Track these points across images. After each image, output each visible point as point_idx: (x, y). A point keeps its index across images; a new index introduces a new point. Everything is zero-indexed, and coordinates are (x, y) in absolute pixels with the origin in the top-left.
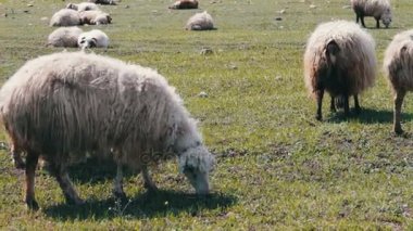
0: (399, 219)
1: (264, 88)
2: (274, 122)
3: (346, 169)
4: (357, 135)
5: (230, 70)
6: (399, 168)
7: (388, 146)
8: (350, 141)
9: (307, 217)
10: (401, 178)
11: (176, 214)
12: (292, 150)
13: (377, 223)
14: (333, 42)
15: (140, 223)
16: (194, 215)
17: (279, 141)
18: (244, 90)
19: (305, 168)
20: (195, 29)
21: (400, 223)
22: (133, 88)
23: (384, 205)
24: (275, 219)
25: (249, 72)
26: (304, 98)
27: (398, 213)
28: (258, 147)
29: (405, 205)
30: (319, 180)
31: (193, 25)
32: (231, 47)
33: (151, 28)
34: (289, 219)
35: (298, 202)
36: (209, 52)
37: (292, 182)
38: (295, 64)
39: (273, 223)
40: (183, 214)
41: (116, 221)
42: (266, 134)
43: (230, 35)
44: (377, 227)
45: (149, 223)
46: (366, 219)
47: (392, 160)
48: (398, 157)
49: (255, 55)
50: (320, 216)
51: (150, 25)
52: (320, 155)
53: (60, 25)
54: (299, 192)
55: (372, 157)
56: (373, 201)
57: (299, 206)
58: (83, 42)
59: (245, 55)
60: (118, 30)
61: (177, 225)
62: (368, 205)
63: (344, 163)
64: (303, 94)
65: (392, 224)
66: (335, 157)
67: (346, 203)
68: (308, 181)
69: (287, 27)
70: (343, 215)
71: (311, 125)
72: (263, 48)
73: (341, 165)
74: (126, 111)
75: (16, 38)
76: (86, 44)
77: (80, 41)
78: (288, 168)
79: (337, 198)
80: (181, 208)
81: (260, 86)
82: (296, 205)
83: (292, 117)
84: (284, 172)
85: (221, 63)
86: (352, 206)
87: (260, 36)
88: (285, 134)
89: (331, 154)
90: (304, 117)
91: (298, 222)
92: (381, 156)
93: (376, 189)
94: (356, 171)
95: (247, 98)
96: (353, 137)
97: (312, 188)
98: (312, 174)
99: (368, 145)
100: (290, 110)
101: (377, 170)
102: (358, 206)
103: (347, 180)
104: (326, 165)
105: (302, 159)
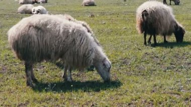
0: (179, 93)
1: (118, 33)
2: (122, 48)
3: (155, 70)
4: (161, 54)
5: (102, 24)
6: (180, 70)
7: (175, 59)
8: (157, 57)
9: (137, 92)
10: (181, 74)
11: (76, 91)
12: (130, 61)
13: (169, 95)
14: (145, 11)
15: (60, 95)
16: (85, 91)
17: (124, 57)
18: (109, 33)
19: (136, 69)
20: (86, 6)
21: (180, 95)
22: (68, 31)
23: (172, 86)
24: (122, 93)
25: (111, 25)
26: (136, 37)
27: (179, 90)
28: (115, 60)
29: (182, 87)
30: (143, 75)
31: (85, 3)
32: (103, 14)
33: (66, 5)
34: (128, 93)
35: (133, 85)
36: (92, 16)
37: (130, 76)
38: (132, 21)
39: (121, 95)
40: (80, 91)
41: (49, 94)
42: (118, 54)
43: (102, 8)
44: (169, 96)
45: (64, 95)
46: (164, 93)
47: (176, 66)
48: (179, 64)
49: (114, 17)
50: (143, 92)
51: (65, 3)
52: (143, 64)
53: (23, 4)
54: (133, 81)
55: (167, 65)
56: (168, 85)
57: (134, 87)
58: (34, 11)
59: (109, 17)
60: (50, 6)
61: (77, 96)
62: (165, 86)
63: (154, 67)
64: (136, 36)
65: (176, 95)
66: (150, 64)
67: (155, 85)
68: (138, 75)
69: (129, 5)
70: (154, 91)
71: (139, 49)
72: (118, 14)
73: (153, 68)
74: (64, 41)
75: (3, 9)
76: (35, 12)
77: (33, 10)
78: (128, 69)
79: (151, 83)
80: (79, 88)
81: (116, 32)
82: (132, 86)
83: (130, 46)
84: (127, 71)
85: (98, 21)
86: (158, 87)
87: (116, 9)
88: (127, 54)
89: (148, 63)
90: (136, 46)
91: (133, 94)
92: (171, 64)
93: (169, 79)
94: (160, 71)
95: (110, 37)
96: (159, 55)
97: (139, 79)
98: (139, 72)
99: (165, 59)
100: (130, 43)
101: (169, 70)
102: (161, 87)
103: (156, 75)
104: (146, 68)
105: (135, 65)
